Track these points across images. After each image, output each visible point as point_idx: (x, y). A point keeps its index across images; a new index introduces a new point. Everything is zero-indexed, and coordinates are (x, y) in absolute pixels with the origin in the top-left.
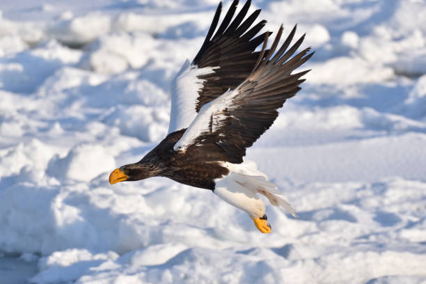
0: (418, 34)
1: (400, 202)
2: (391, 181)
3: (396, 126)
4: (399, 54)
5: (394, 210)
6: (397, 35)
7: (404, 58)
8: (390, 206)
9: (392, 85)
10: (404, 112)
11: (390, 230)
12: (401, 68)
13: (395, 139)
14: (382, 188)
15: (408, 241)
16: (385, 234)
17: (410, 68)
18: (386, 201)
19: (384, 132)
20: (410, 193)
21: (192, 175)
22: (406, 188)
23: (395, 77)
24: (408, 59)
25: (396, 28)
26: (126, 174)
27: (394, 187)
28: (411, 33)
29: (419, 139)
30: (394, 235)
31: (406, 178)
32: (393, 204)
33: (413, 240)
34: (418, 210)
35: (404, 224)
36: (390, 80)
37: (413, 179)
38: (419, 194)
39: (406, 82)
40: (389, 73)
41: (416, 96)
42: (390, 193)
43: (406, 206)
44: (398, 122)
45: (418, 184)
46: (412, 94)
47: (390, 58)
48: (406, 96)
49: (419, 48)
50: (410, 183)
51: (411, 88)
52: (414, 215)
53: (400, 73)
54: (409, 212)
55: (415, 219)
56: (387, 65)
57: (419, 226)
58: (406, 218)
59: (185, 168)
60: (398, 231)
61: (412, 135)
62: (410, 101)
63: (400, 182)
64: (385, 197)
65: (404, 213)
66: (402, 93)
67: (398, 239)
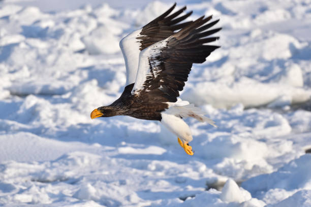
0: (26, 69)
1: (15, 177)
2: (9, 163)
3: (12, 128)
4: (13, 81)
5: (11, 182)
6: (12, 69)
7: (16, 84)
8: (7, 179)
9: (9, 101)
10: (17, 119)
11: (8, 195)
12: (15, 91)
13: (11, 136)
14: (3, 167)
15: (19, 202)
16: (5, 197)
17: (21, 91)
18: (6, 176)
19: (4, 132)
20: (21, 171)
21: (146, 112)
22: (18, 168)
23: (11, 96)
24: (19, 85)
25: (11, 65)
26: (101, 112)
27: (10, 167)
28: (21, 68)
29: (27, 136)
30: (11, 198)
31: (18, 162)
32: (10, 178)
33: (23, 201)
34: (26, 181)
35: (17, 190)
36: (8, 98)
37: (23, 162)
38: (27, 171)
39: (18, 99)
40: (7, 93)
41: (25, 108)
42: (8, 171)
43: (19, 179)
44: (13, 125)
45: (26, 165)
46: (22, 107)
47: (8, 84)
48: (18, 109)
49: (26, 78)
50: (21, 165)
51: (21, 103)
52: (23, 185)
53: (14, 94)
54: (20, 183)
55: (24, 188)
56: (5, 89)
57: (27, 192)
58: (18, 187)
59: (141, 108)
60: (13, 195)
61: (22, 133)
62: (21, 111)
63: (15, 164)
64: (5, 174)
65: (17, 184)
66: (15, 107)
67: (13, 201)
